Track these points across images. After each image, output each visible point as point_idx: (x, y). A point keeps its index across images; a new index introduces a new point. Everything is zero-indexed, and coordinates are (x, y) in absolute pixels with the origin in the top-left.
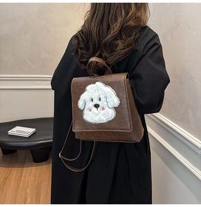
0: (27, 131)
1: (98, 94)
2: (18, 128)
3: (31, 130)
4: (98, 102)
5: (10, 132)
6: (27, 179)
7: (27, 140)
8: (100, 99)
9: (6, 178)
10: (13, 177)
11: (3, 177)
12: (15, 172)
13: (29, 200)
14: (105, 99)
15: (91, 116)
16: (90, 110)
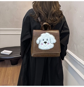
1: (47, 38)
3: (10, 52)
4: (46, 41)
6: (8, 72)
8: (47, 40)
13: (9, 81)
14: (49, 40)
15: (43, 47)
16: (42, 44)
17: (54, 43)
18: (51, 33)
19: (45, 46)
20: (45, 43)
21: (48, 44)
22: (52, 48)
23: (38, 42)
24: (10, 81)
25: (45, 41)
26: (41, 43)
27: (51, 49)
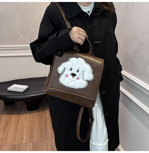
0: (22, 88)
2: (15, 86)
3: (25, 87)
4: (76, 73)
5: (9, 89)
6: (23, 123)
7: (22, 94)
8: (78, 71)
9: (7, 123)
10: (13, 122)
11: (6, 121)
12: (14, 118)
13: (25, 138)
14: (82, 72)
15: (67, 81)
16: (67, 76)
17: (88, 81)
18: (88, 61)
19: (72, 81)
20: (73, 75)
21: (78, 79)
22: (83, 89)
23: (60, 69)
24: (27, 138)
25: (74, 71)
26: (65, 73)
27: (80, 89)
